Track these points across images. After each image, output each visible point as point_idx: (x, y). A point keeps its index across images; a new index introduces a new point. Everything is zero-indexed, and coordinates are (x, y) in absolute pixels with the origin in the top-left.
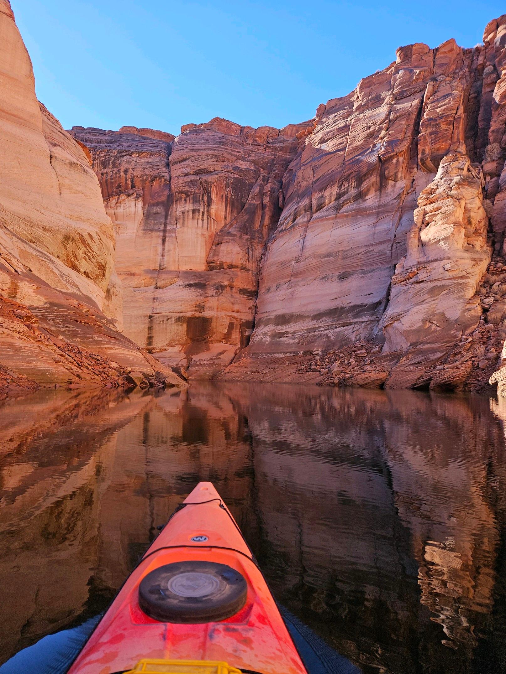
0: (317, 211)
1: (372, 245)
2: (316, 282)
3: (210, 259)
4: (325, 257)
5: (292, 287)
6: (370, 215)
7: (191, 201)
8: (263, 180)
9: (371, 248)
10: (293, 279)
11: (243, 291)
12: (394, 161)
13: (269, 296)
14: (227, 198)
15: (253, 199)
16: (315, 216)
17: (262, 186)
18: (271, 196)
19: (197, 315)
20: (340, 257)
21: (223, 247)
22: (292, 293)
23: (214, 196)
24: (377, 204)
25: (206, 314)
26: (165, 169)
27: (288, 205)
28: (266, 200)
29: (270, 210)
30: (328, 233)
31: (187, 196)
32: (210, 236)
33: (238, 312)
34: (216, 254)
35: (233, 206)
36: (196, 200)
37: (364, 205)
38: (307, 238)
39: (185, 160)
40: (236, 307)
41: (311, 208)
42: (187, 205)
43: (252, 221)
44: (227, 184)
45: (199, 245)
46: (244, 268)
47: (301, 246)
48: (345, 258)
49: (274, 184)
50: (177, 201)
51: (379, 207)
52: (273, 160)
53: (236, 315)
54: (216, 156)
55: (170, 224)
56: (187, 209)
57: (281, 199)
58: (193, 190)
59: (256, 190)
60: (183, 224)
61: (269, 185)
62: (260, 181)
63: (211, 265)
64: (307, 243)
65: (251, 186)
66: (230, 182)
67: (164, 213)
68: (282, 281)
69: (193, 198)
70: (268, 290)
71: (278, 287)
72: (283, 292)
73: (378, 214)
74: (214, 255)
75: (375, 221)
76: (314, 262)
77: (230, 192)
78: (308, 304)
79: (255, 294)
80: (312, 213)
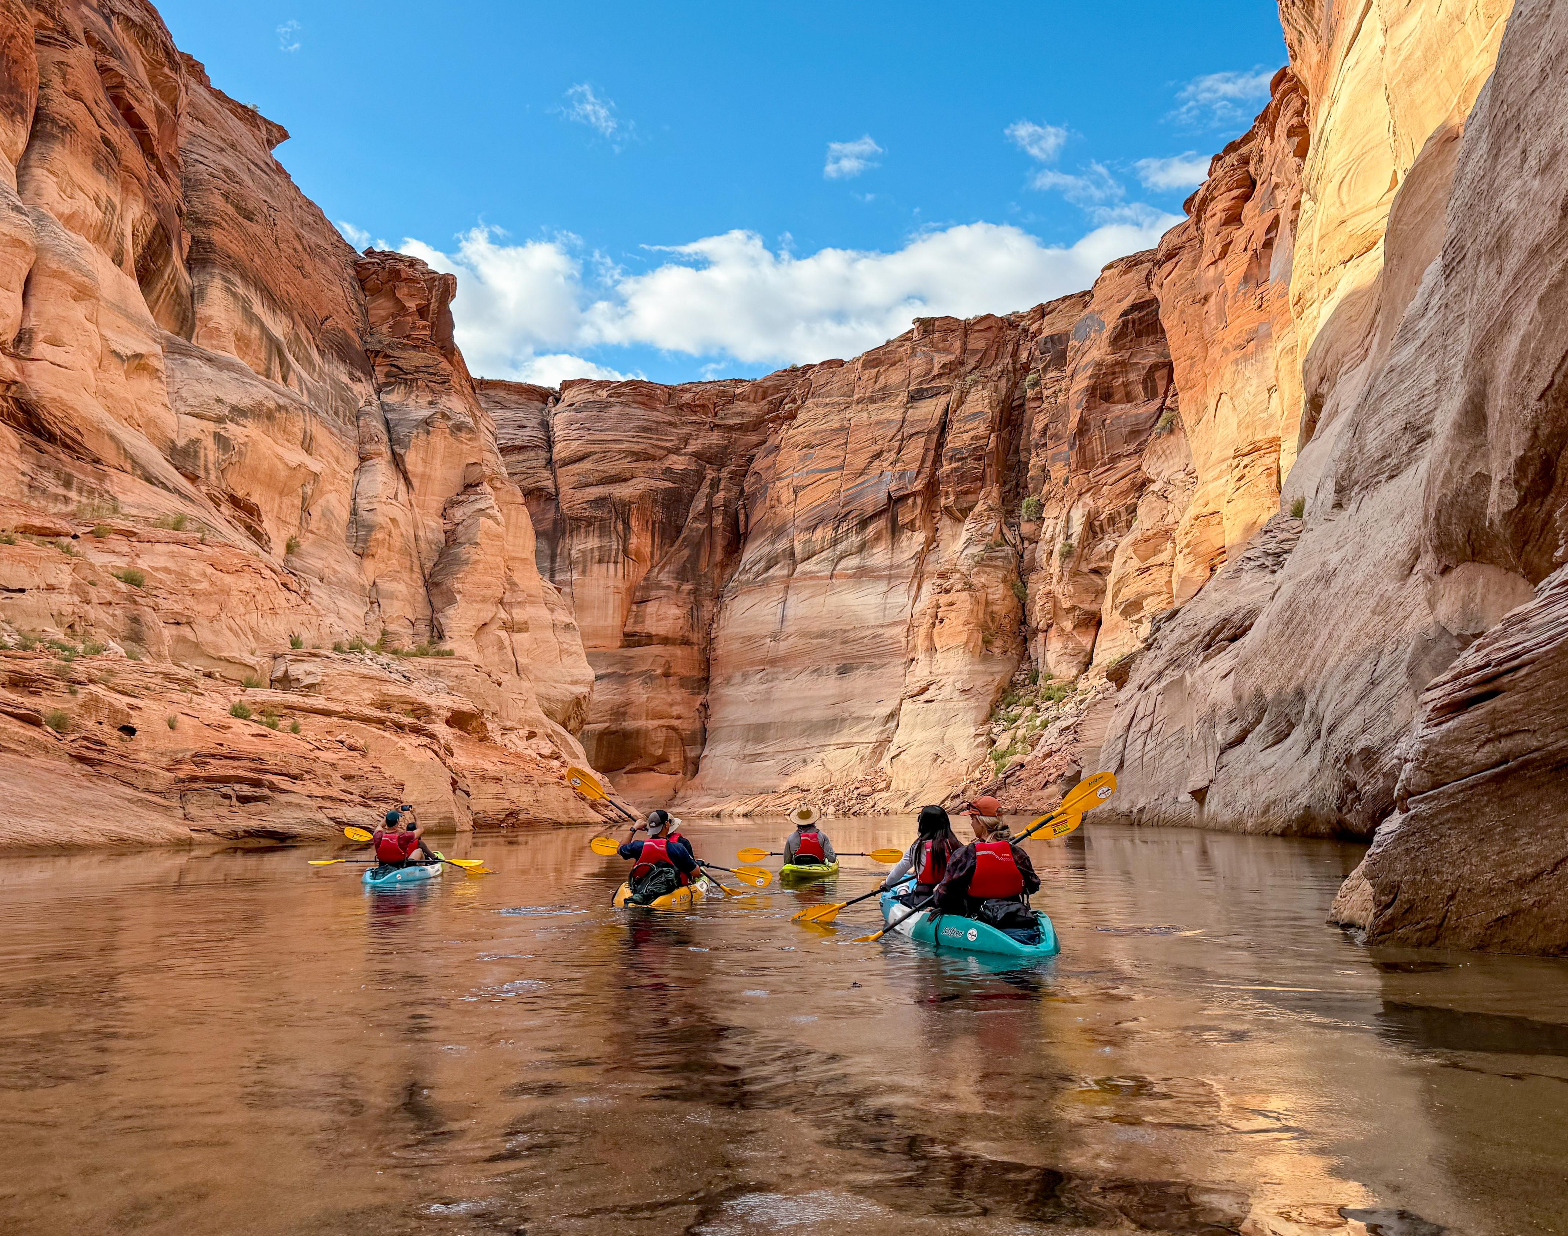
0: (803, 561)
1: (882, 626)
2: (804, 677)
3: (628, 629)
4: (817, 637)
5: (767, 681)
6: (879, 578)
7: (597, 533)
8: (712, 486)
9: (881, 631)
10: (769, 669)
11: (684, 682)
12: (910, 501)
13: (729, 692)
14: (654, 523)
15: (695, 519)
16: (800, 568)
17: (710, 496)
18: (725, 513)
19: (614, 727)
20: (839, 640)
21: (651, 608)
22: (769, 691)
23: (633, 523)
24: (888, 563)
25: (630, 724)
26: (546, 474)
27: (755, 539)
28: (718, 520)
29: (724, 538)
30: (820, 599)
31: (590, 524)
32: (628, 589)
33: (679, 717)
34: (639, 619)
35: (663, 535)
36: (604, 530)
37: (871, 562)
38: (788, 603)
39: (581, 459)
40: (676, 710)
41: (793, 554)
42: (590, 539)
43: (694, 559)
44: (655, 501)
45: (611, 605)
46: (686, 642)
47: (779, 615)
48: (844, 642)
49: (729, 490)
50: (571, 532)
51: (891, 567)
52: (726, 447)
53: (675, 723)
54: (633, 453)
55: (562, 570)
56: (589, 545)
57: (742, 517)
58: (599, 513)
59: (700, 504)
60: (584, 572)
61: (721, 494)
62: (705, 490)
63: (632, 640)
64: (790, 613)
65: (692, 497)
66: (660, 497)
67: (548, 552)
68: (751, 669)
69: (600, 528)
70: (728, 681)
71: (745, 676)
72: (753, 688)
73: (890, 578)
74: (635, 622)
75: (885, 589)
76: (801, 644)
77: (659, 514)
78: (793, 711)
79: (704, 682)
80: (795, 564)
